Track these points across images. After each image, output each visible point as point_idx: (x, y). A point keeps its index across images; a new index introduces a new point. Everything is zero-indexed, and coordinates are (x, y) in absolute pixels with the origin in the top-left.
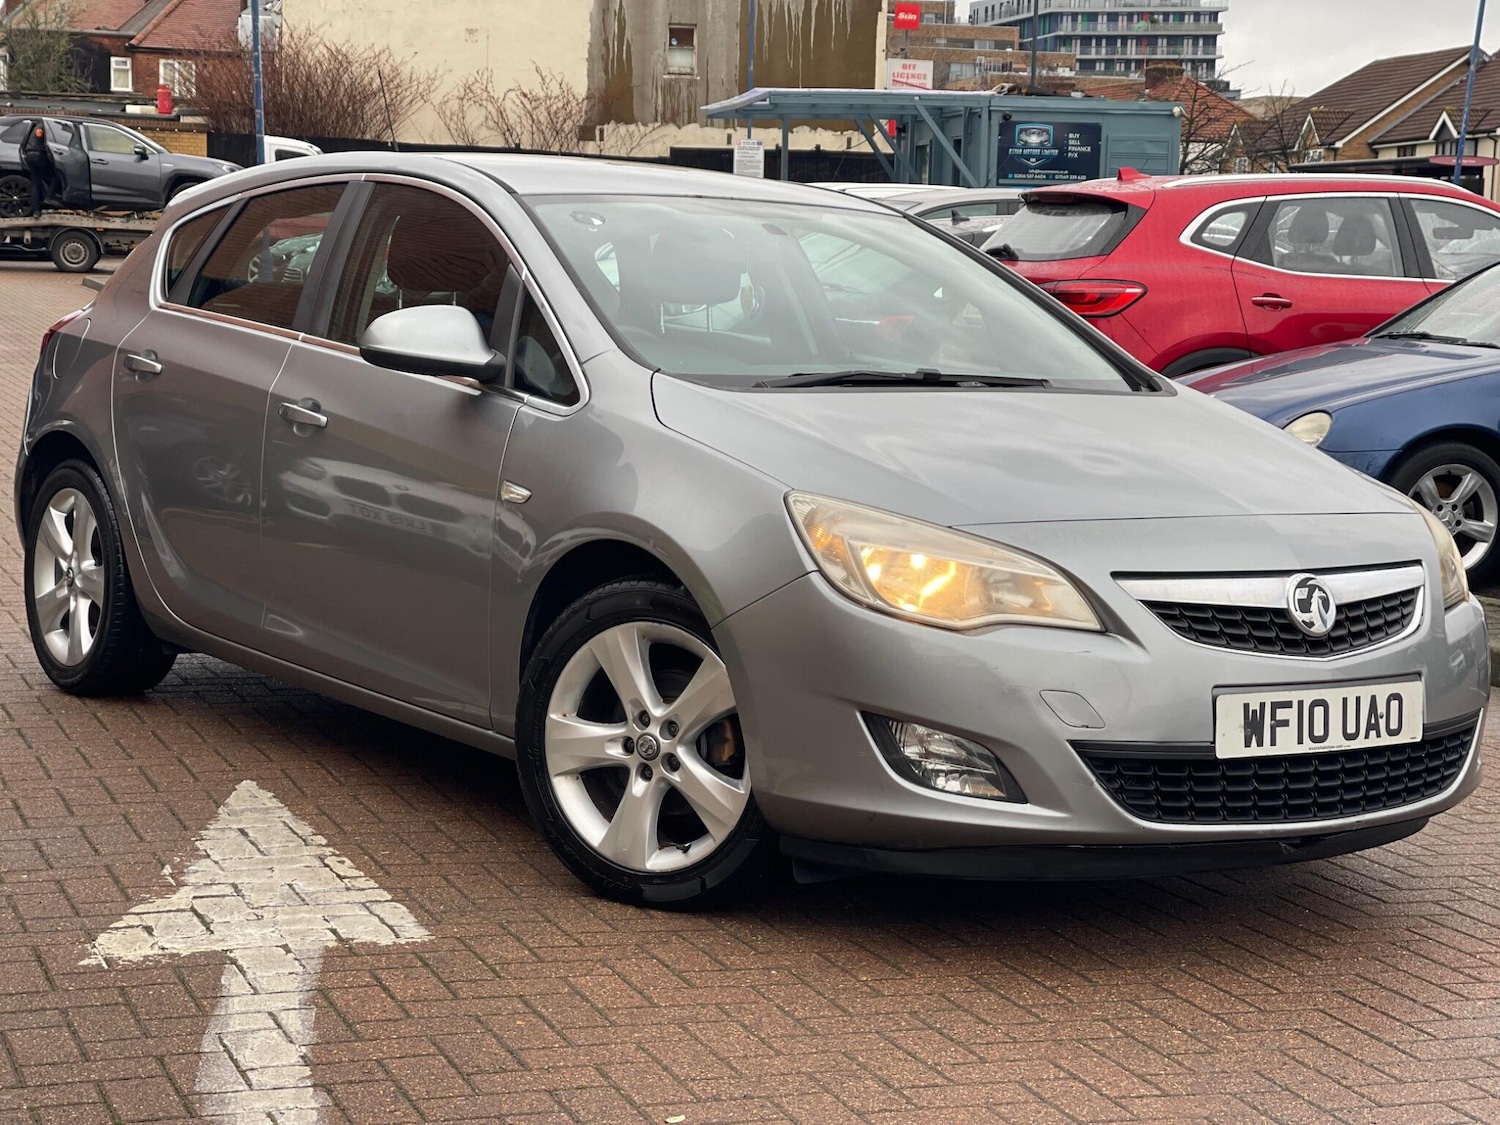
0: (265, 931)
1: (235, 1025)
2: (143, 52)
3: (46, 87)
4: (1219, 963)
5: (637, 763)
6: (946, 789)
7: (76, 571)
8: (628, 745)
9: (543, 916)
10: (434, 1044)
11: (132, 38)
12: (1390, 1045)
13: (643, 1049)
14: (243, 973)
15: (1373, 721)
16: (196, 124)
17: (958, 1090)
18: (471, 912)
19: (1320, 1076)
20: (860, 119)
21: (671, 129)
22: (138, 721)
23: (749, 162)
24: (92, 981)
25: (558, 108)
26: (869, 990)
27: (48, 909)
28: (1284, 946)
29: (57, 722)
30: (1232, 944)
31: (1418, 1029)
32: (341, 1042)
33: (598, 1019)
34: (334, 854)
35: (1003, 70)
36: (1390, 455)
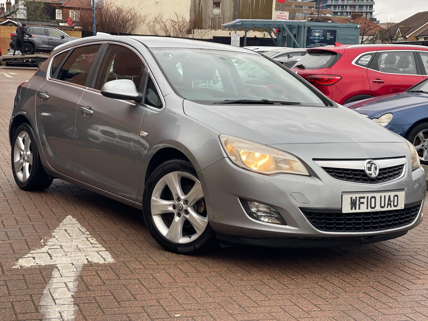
0: (67, 259)
1: (54, 286)
2: (65, 8)
3: (37, 18)
4: (343, 272)
5: (177, 212)
6: (264, 221)
7: (25, 155)
8: (174, 207)
9: (148, 256)
10: (111, 292)
11: (62, 4)
12: (390, 297)
13: (171, 295)
14: (59, 271)
15: (389, 203)
16: (79, 29)
17: (261, 308)
18: (128, 254)
19: (368, 306)
20: (267, 28)
21: (213, 31)
22: (41, 198)
23: (236, 40)
24: (15, 272)
25: (181, 25)
26: (240, 279)
27: (6, 251)
28: (363, 268)
29: (18, 198)
30: (348, 267)
31: (399, 293)
32: (84, 291)
33: (160, 286)
34: (91, 237)
35: (311, 15)
36: (410, 126)
